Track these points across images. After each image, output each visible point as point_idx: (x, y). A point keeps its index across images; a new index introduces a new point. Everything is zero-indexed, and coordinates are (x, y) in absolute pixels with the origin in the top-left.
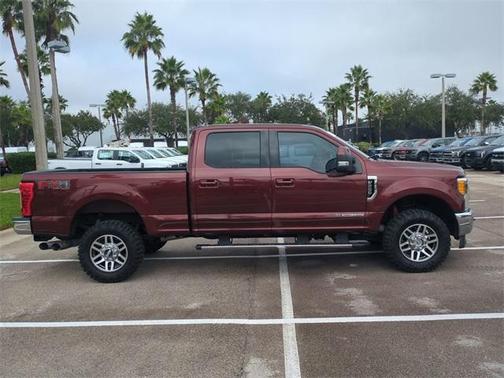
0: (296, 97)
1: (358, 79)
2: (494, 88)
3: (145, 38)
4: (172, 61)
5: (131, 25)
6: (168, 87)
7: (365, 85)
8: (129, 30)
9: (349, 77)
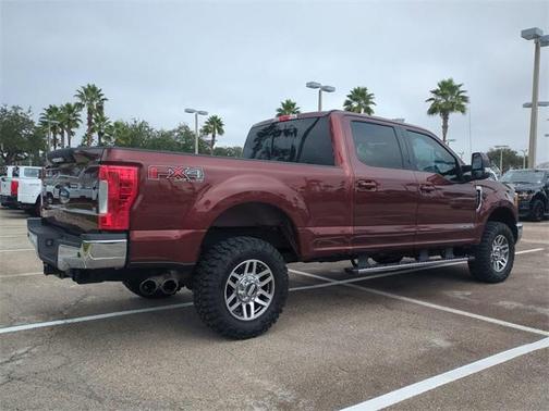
0: (9, 109)
1: (92, 100)
2: (221, 132)
7: (100, 108)
9: (81, 96)
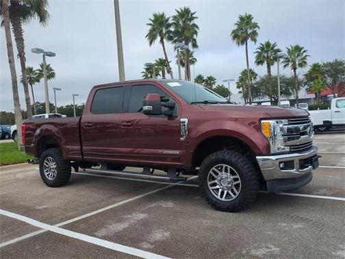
3: (246, 31)
4: (268, 45)
5: (237, 24)
6: (266, 62)
8: (235, 28)
